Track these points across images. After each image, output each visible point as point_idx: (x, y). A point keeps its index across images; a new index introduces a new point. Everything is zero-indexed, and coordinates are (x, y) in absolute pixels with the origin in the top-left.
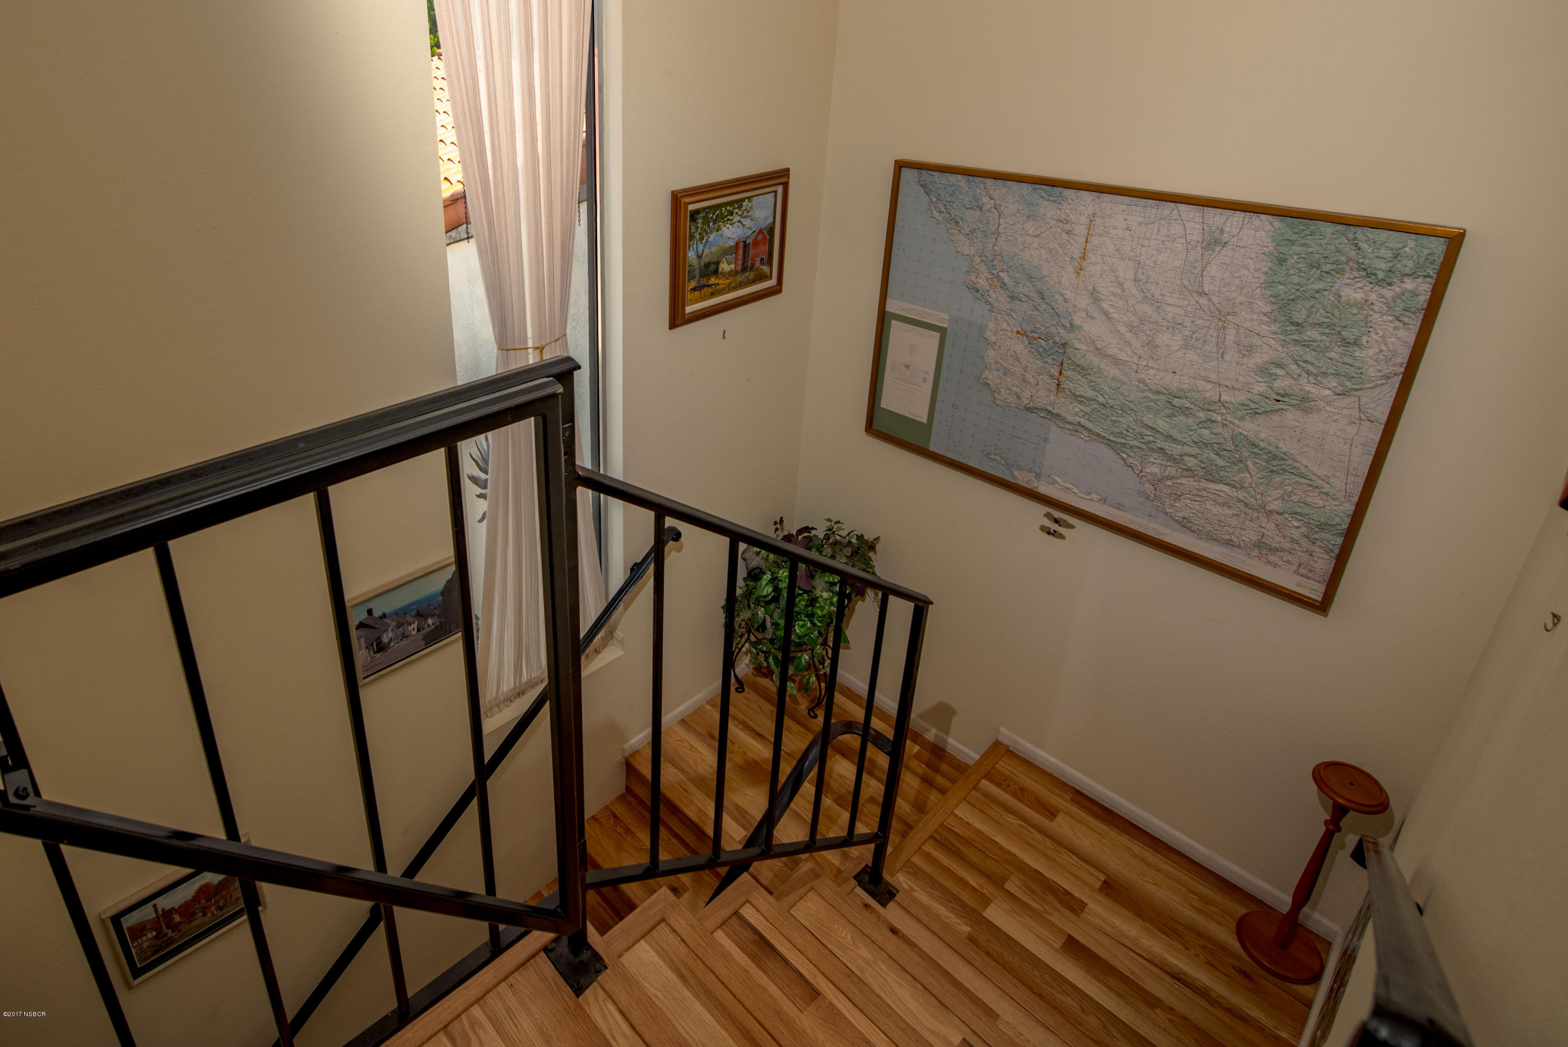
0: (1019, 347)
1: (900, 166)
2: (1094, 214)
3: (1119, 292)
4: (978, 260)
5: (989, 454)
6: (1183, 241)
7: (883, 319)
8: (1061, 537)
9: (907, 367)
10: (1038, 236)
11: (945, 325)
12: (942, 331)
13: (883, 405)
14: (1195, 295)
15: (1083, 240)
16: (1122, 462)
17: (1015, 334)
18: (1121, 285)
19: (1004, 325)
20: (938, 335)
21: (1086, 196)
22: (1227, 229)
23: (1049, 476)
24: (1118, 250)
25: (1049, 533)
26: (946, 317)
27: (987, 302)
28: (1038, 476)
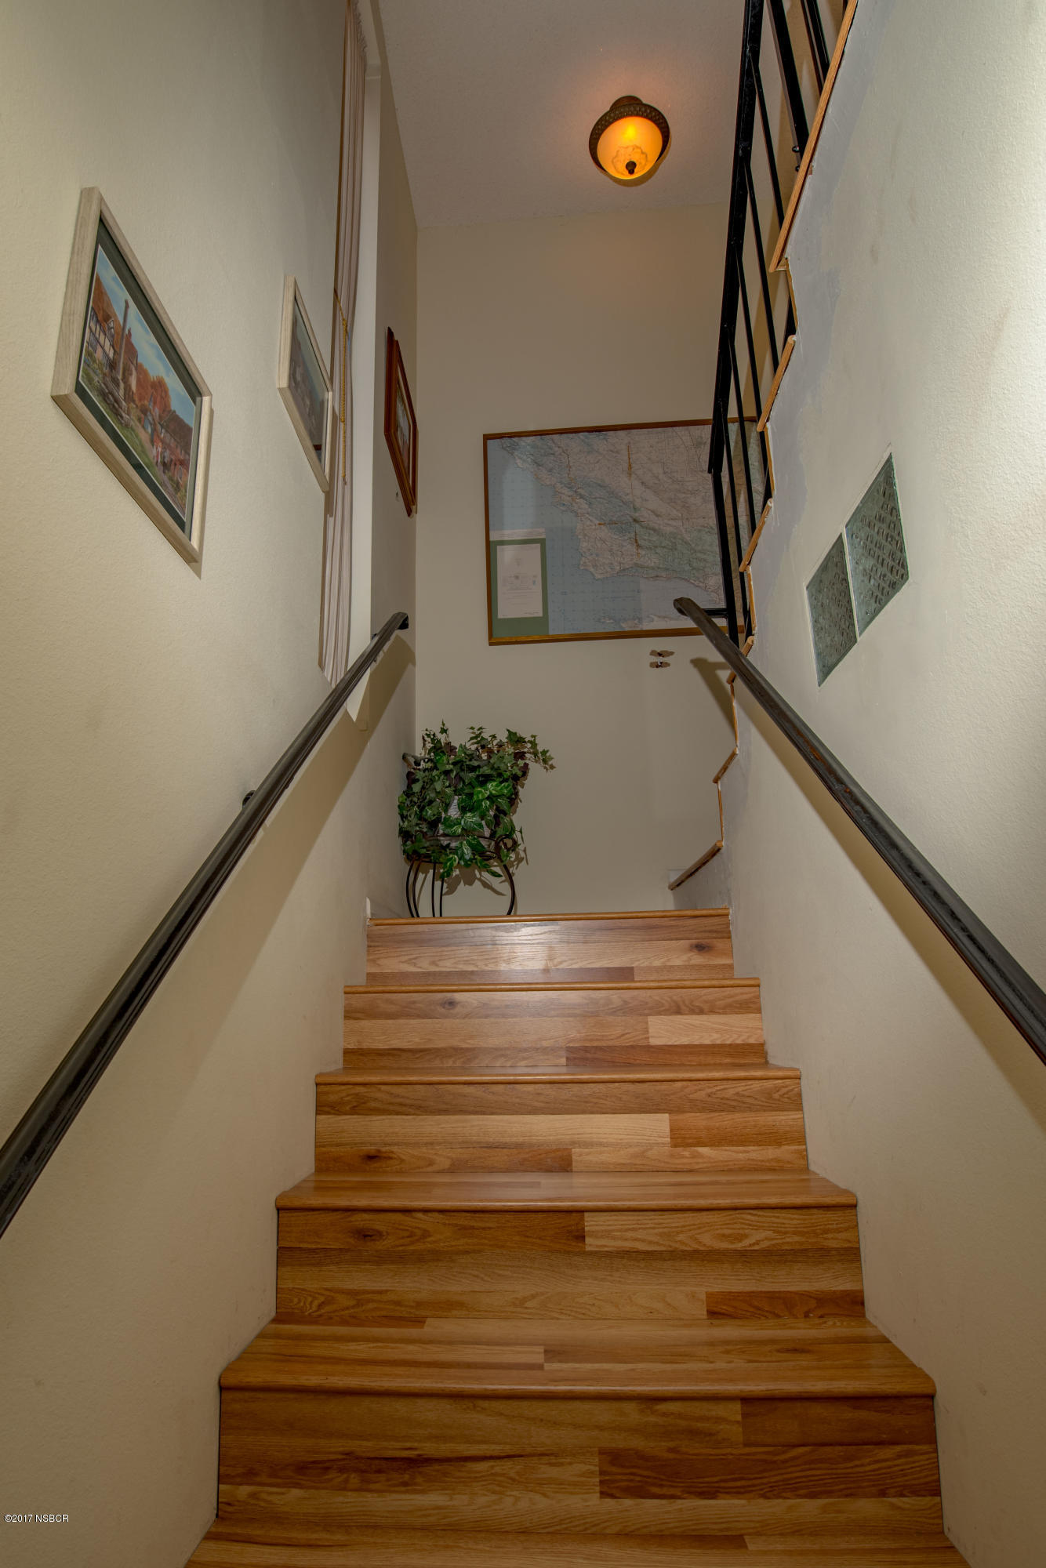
0: (604, 533)
1: (487, 438)
2: (629, 443)
3: (657, 482)
4: (559, 485)
5: (600, 619)
6: (683, 446)
7: (490, 548)
8: (667, 665)
9: (517, 577)
10: (598, 462)
11: (543, 537)
12: (542, 542)
13: (500, 616)
14: (700, 473)
15: (627, 458)
16: (692, 586)
17: (598, 526)
18: (657, 478)
19: (588, 523)
20: (539, 545)
21: (621, 433)
22: (703, 436)
23: (648, 617)
24: (649, 459)
25: (657, 666)
26: (543, 530)
27: (572, 511)
28: (640, 620)
